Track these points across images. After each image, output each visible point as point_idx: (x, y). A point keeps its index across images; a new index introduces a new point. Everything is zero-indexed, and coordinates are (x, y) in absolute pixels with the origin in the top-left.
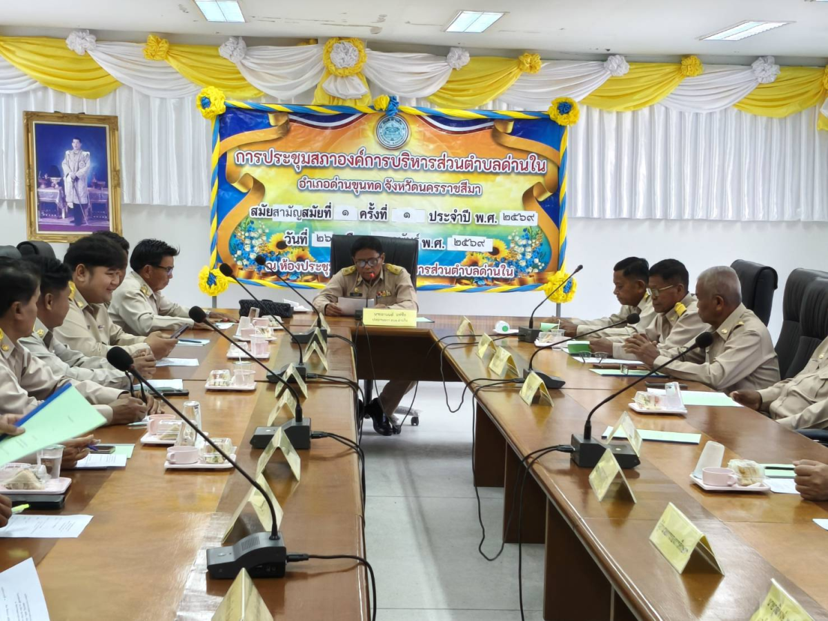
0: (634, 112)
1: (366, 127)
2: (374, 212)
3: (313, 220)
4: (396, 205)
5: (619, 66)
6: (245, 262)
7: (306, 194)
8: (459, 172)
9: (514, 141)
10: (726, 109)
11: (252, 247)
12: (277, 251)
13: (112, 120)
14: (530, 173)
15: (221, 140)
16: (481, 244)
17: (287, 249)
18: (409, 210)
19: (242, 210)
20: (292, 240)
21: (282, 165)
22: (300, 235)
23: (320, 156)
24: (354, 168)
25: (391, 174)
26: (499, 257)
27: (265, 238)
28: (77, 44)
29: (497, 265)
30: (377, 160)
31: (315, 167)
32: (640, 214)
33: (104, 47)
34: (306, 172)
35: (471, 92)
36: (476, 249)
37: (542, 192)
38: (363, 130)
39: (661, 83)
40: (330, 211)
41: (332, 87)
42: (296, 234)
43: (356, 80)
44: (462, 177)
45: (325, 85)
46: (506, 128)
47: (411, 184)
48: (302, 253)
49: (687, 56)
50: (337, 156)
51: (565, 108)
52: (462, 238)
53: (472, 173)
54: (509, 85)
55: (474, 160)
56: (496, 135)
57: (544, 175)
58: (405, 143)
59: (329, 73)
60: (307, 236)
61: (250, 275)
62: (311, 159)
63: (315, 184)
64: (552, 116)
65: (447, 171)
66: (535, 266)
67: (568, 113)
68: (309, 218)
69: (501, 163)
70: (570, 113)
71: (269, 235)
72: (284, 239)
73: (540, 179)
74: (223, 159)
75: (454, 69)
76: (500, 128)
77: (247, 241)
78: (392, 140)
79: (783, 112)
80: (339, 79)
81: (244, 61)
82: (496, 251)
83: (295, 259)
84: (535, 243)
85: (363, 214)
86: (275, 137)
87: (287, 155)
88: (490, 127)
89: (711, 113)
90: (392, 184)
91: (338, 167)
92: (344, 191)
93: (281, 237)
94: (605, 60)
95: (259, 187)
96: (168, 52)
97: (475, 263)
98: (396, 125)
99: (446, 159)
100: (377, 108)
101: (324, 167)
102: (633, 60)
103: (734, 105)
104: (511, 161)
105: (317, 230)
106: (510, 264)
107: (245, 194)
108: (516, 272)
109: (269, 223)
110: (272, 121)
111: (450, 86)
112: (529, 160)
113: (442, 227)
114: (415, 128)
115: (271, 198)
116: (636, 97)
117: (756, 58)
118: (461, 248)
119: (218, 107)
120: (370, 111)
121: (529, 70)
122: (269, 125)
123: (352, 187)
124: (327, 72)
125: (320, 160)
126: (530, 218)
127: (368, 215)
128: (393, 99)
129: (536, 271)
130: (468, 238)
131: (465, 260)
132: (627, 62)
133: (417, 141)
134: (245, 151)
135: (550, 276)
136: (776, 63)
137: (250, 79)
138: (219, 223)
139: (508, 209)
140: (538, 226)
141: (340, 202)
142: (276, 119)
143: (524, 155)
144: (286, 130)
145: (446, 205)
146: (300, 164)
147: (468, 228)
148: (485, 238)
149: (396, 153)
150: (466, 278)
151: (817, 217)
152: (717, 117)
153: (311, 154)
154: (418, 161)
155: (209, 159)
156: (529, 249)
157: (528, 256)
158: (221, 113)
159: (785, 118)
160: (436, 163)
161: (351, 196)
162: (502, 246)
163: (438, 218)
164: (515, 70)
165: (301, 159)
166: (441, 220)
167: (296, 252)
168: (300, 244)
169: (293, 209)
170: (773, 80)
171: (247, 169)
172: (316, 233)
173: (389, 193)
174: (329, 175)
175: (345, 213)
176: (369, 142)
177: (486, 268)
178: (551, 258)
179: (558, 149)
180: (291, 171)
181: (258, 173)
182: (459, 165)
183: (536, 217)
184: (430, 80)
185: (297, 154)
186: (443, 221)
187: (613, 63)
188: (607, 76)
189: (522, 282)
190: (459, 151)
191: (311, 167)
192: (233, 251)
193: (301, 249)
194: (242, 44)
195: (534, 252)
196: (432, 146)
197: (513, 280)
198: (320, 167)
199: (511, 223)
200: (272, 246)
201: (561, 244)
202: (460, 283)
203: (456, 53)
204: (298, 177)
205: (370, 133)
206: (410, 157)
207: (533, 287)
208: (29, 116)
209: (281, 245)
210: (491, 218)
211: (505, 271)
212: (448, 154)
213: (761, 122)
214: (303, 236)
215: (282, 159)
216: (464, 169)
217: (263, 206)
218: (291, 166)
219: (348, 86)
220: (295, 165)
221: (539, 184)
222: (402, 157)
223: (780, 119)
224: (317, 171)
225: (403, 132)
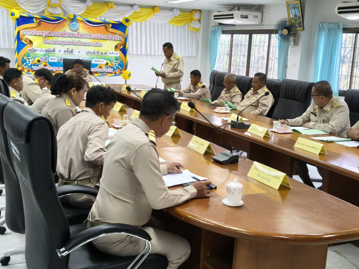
0: (141, 22)
2: (69, 51)
3: (49, 53)
4: (76, 49)
5: (137, 8)
6: (27, 67)
7: (47, 44)
8: (95, 39)
9: (112, 30)
10: (166, 23)
11: (29, 62)
12: (37, 63)
14: (117, 40)
15: (18, 27)
16: (103, 61)
17: (41, 63)
18: (80, 50)
19: (25, 50)
20: (42, 60)
21: (38, 35)
22: (45, 58)
23: (51, 33)
24: (62, 37)
25: (74, 39)
26: (108, 66)
27: (33, 59)
29: (108, 68)
30: (70, 34)
31: (49, 36)
32: (143, 53)
34: (46, 37)
36: (101, 63)
37: (120, 46)
38: (65, 25)
39: (148, 15)
40: (54, 50)
41: (51, 10)
42: (43, 57)
43: (59, 9)
44: (96, 40)
45: (49, 9)
46: (109, 26)
47: (80, 42)
48: (46, 64)
49: (155, 7)
50: (56, 33)
51: (127, 20)
52: (97, 60)
53: (99, 39)
54: (104, 12)
55: (100, 35)
56: (106, 28)
57: (121, 41)
58: (78, 29)
59: (49, 6)
60: (47, 58)
61: (29, 71)
62: (48, 33)
63: (50, 42)
64: (123, 23)
65: (92, 38)
66: (119, 68)
68: (48, 52)
69: (108, 36)
70: (129, 22)
71: (34, 58)
72: (40, 59)
73: (120, 42)
74: (19, 33)
75: (88, 6)
76: (107, 26)
77: (28, 60)
78: (74, 28)
79: (180, 25)
80: (53, 8)
82: (107, 64)
83: (44, 66)
84: (119, 61)
85: (65, 51)
86: (36, 26)
87: (40, 32)
88: (104, 25)
89: (162, 24)
90: (74, 42)
91: (57, 36)
92: (59, 44)
93: (39, 59)
94: (133, 6)
95: (31, 42)
97: (101, 67)
98: (75, 23)
99: (91, 35)
100: (70, 18)
101: (52, 36)
102: (141, 7)
103: (168, 22)
104: (111, 36)
105: (50, 56)
106: (111, 68)
107: (26, 45)
108: (113, 70)
109: (35, 54)
111: (87, 11)
112: (116, 36)
113: (91, 56)
114: (81, 24)
115: (34, 46)
116: (141, 18)
117: (174, 8)
118: (96, 63)
119: (17, 16)
120: (67, 19)
121: (110, 8)
122: (34, 22)
123: (62, 43)
125: (51, 34)
126: (117, 54)
127: (67, 52)
129: (119, 70)
130: (99, 59)
131: (98, 66)
132: (139, 7)
133: (82, 29)
134: (26, 30)
135: (123, 71)
136: (179, 10)
138: (18, 54)
139: (110, 51)
140: (120, 56)
141: (58, 48)
142: (36, 20)
143: (115, 34)
144: (39, 24)
145: (92, 49)
146: (44, 35)
147: (99, 57)
148: (104, 60)
149: (75, 32)
150: (98, 72)
151: (190, 55)
152: (163, 25)
153: (48, 32)
154: (82, 35)
156: (117, 63)
157: (117, 65)
158: (18, 18)
159: (181, 27)
160: (88, 36)
161: (61, 45)
162: (109, 62)
163: (89, 53)
164: (106, 8)
165: (45, 33)
166: (90, 54)
167: (44, 63)
168: (45, 61)
169: (42, 50)
170: (179, 15)
171: (26, 36)
172: (50, 57)
173: (73, 45)
174: (54, 39)
175: (60, 51)
176: (67, 29)
177: (104, 69)
178: (123, 66)
179: (125, 33)
180: (41, 37)
181: (30, 38)
182: (95, 36)
183: (119, 54)
185: (43, 32)
186: (91, 54)
188: (133, 11)
189: (115, 73)
190: (95, 32)
191: (48, 36)
192: (23, 63)
193: (45, 63)
195: (118, 64)
196: (86, 30)
197: (112, 73)
198: (51, 36)
199: (111, 55)
200: (36, 62)
201: (127, 62)
202: (97, 73)
203: (89, 1)
204: (44, 39)
205: (67, 26)
206: (80, 34)
207: (119, 75)
209: (39, 61)
210: (105, 53)
211: (110, 70)
212: (91, 33)
213: (175, 27)
214: (46, 58)
215: (38, 33)
216: (97, 38)
217: (32, 48)
218: (41, 35)
219: (56, 10)
220: (43, 35)
221: (119, 43)
222: (77, 34)
223: (180, 27)
224: (50, 37)
225: (78, 26)
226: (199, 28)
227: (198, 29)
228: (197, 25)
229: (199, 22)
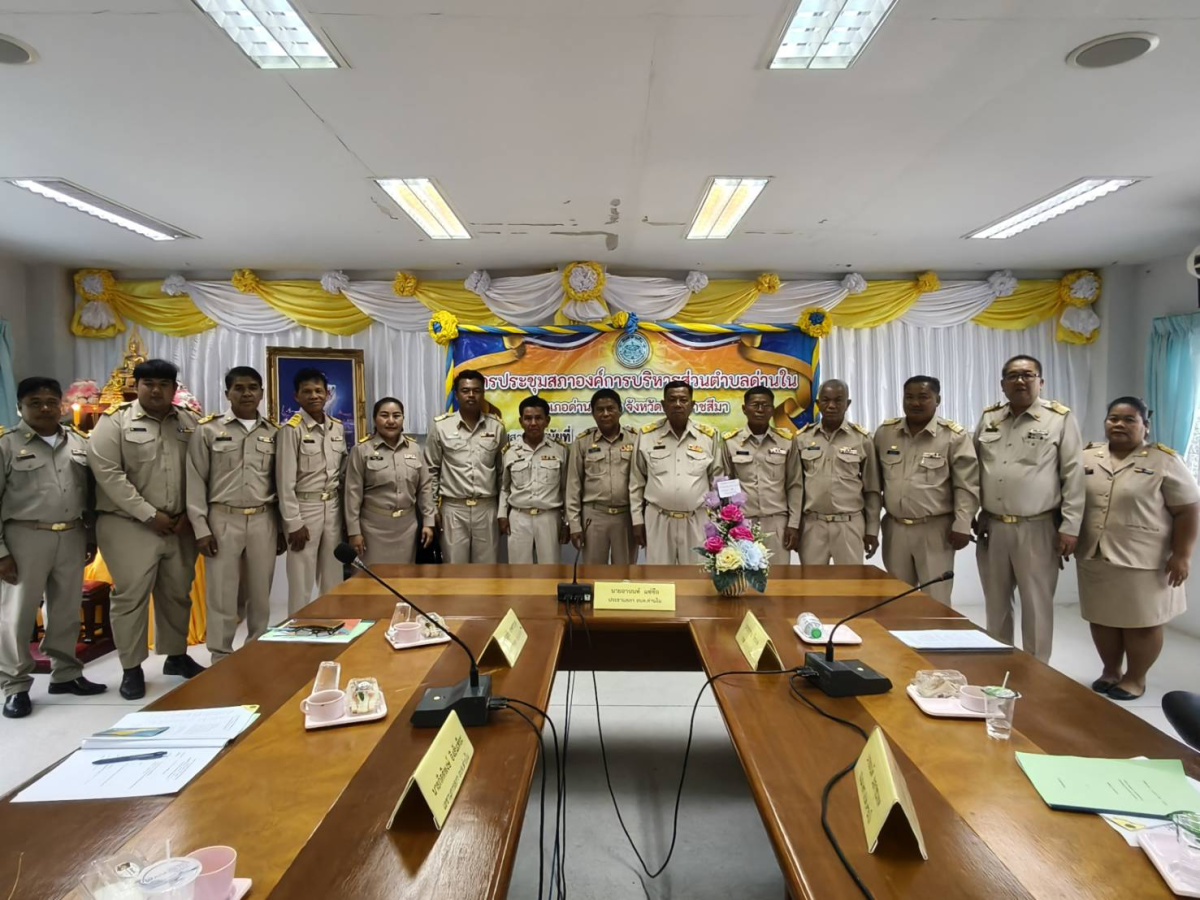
0: (872, 328)
1: (605, 346)
5: (857, 283)
8: (704, 389)
9: (761, 355)
10: (963, 324)
13: (358, 354)
14: (780, 388)
15: (455, 366)
21: (518, 389)
23: (557, 378)
25: (632, 394)
28: (328, 283)
30: (618, 380)
33: (356, 286)
35: (710, 313)
37: (795, 408)
38: (601, 350)
39: (899, 301)
40: (569, 435)
41: (572, 311)
43: (596, 304)
44: (708, 394)
45: (565, 309)
46: (753, 343)
47: (654, 404)
49: (923, 273)
50: (575, 378)
51: (817, 318)
53: (718, 390)
54: (748, 306)
56: (742, 349)
57: (795, 390)
58: (646, 361)
59: (569, 299)
62: (548, 381)
64: (803, 327)
67: (820, 323)
69: (750, 378)
70: (824, 323)
73: (792, 395)
75: (693, 292)
76: (747, 343)
78: (633, 358)
79: (1017, 325)
80: (579, 304)
81: (487, 293)
86: (510, 360)
87: (523, 378)
88: (736, 342)
89: (948, 328)
90: (634, 404)
91: (576, 389)
92: (583, 414)
94: (842, 279)
96: (416, 289)
98: (636, 342)
99: (691, 376)
100: (616, 325)
102: (871, 277)
103: (973, 319)
104: (759, 376)
110: (507, 344)
111: (690, 308)
112: (779, 375)
114: (655, 343)
116: (874, 313)
117: (991, 273)
119: (450, 330)
120: (608, 328)
121: (767, 290)
122: (504, 349)
124: (567, 296)
125: (558, 382)
128: (632, 315)
132: (865, 279)
133: (659, 359)
136: (1013, 276)
137: (494, 309)
141: (580, 425)
142: (512, 343)
143: (774, 370)
144: (521, 352)
146: (537, 387)
149: (638, 372)
152: (955, 331)
153: (548, 377)
154: (660, 380)
155: (442, 385)
158: (453, 337)
159: (1023, 330)
164: (754, 291)
165: (538, 382)
170: (1011, 292)
173: (629, 414)
174: (568, 397)
176: (608, 362)
179: (811, 363)
181: (494, 398)
182: (705, 382)
184: (670, 302)
185: (534, 377)
187: (852, 280)
188: (845, 293)
190: (704, 368)
191: (548, 390)
194: (485, 275)
196: (675, 363)
198: (557, 390)
203: (695, 276)
205: (609, 353)
206: (652, 375)
208: (272, 351)
212: (692, 371)
215: (518, 382)
216: (710, 387)
218: (528, 389)
219: (589, 310)
220: (532, 388)
221: (790, 399)
222: (643, 376)
223: (1018, 331)
224: (556, 393)
225: (644, 350)
226: (1095, 330)
227: (1088, 336)
228: (1085, 323)
229: (1091, 311)
